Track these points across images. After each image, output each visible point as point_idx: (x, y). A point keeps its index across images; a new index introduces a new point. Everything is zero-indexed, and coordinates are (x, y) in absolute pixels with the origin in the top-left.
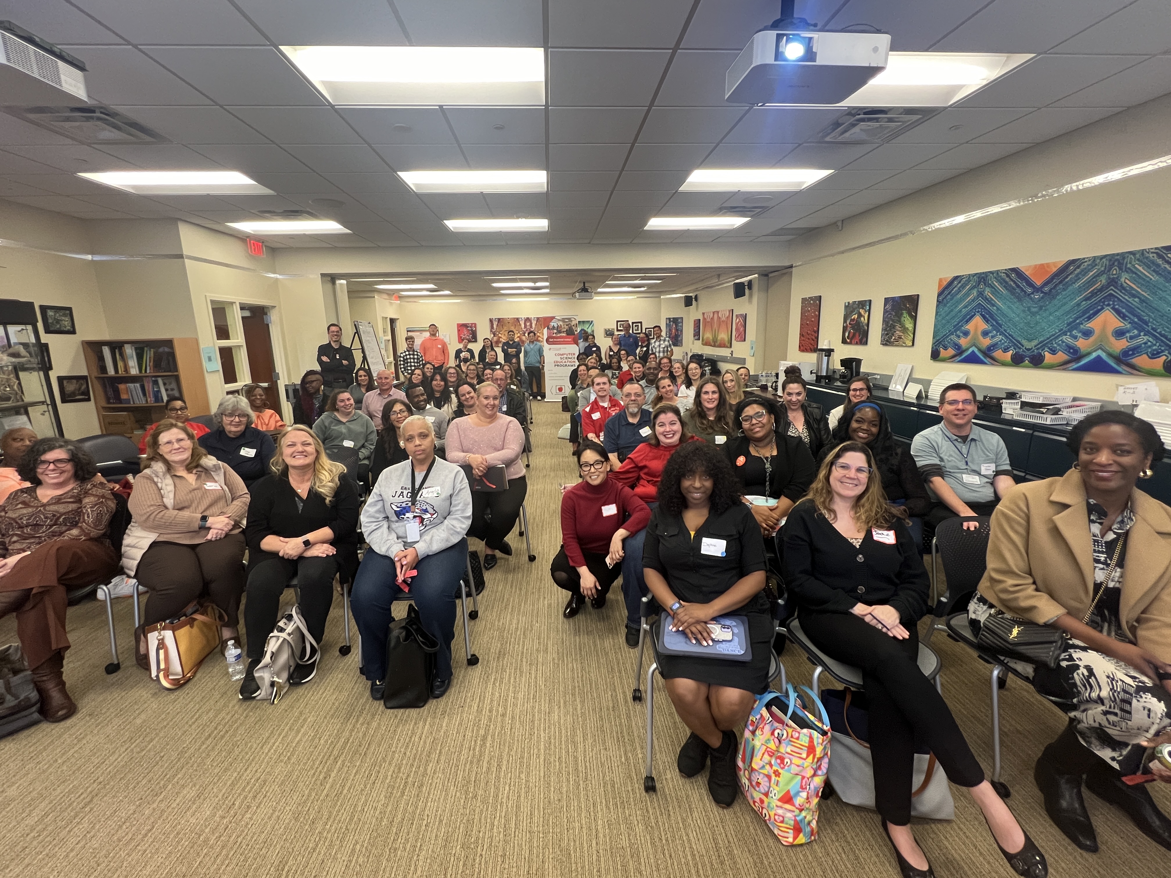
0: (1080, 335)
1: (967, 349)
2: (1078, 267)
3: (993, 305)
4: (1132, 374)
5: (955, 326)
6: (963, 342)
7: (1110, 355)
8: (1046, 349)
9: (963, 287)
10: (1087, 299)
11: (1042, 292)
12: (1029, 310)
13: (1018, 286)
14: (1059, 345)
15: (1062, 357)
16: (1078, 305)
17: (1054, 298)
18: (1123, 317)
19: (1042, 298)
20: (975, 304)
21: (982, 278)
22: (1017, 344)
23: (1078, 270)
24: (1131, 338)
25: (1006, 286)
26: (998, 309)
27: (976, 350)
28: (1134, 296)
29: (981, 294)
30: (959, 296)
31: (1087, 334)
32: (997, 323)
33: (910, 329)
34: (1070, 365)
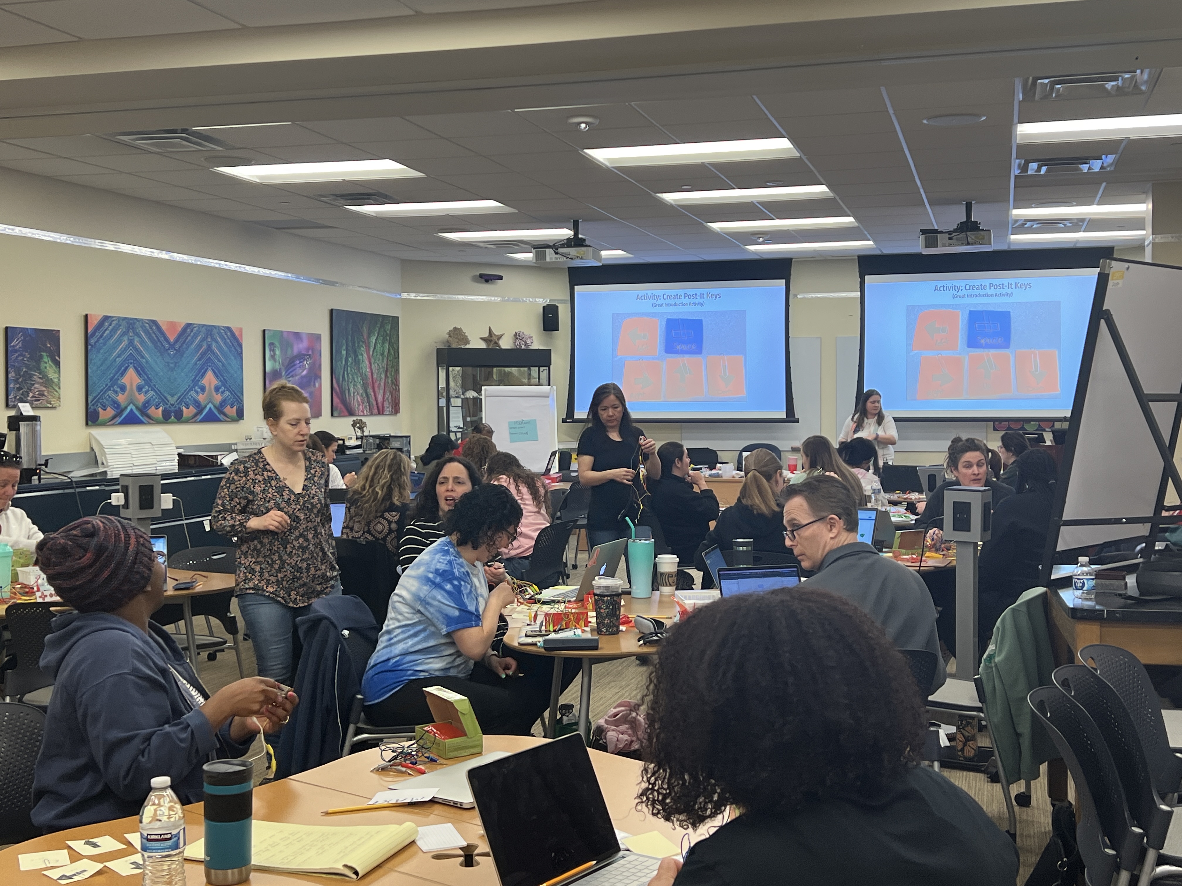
0: (199, 390)
1: (126, 408)
2: (192, 331)
3: (143, 357)
4: (226, 421)
5: (111, 379)
6: (121, 398)
7: (215, 406)
8: (183, 404)
9: (115, 330)
10: (199, 360)
11: (175, 350)
12: (169, 365)
13: (159, 340)
14: (190, 399)
15: (192, 410)
16: (196, 364)
17: (182, 356)
18: (217, 376)
19: (175, 354)
20: (127, 354)
21: (131, 324)
22: (164, 401)
23: (192, 334)
24: (223, 393)
25: (150, 338)
26: (147, 362)
27: (134, 408)
28: (220, 361)
29: (131, 343)
30: (111, 341)
31: (203, 389)
32: (148, 377)
33: (56, 380)
34: (198, 417)
